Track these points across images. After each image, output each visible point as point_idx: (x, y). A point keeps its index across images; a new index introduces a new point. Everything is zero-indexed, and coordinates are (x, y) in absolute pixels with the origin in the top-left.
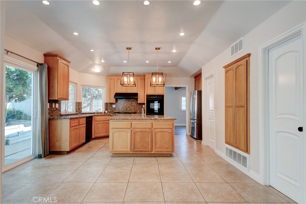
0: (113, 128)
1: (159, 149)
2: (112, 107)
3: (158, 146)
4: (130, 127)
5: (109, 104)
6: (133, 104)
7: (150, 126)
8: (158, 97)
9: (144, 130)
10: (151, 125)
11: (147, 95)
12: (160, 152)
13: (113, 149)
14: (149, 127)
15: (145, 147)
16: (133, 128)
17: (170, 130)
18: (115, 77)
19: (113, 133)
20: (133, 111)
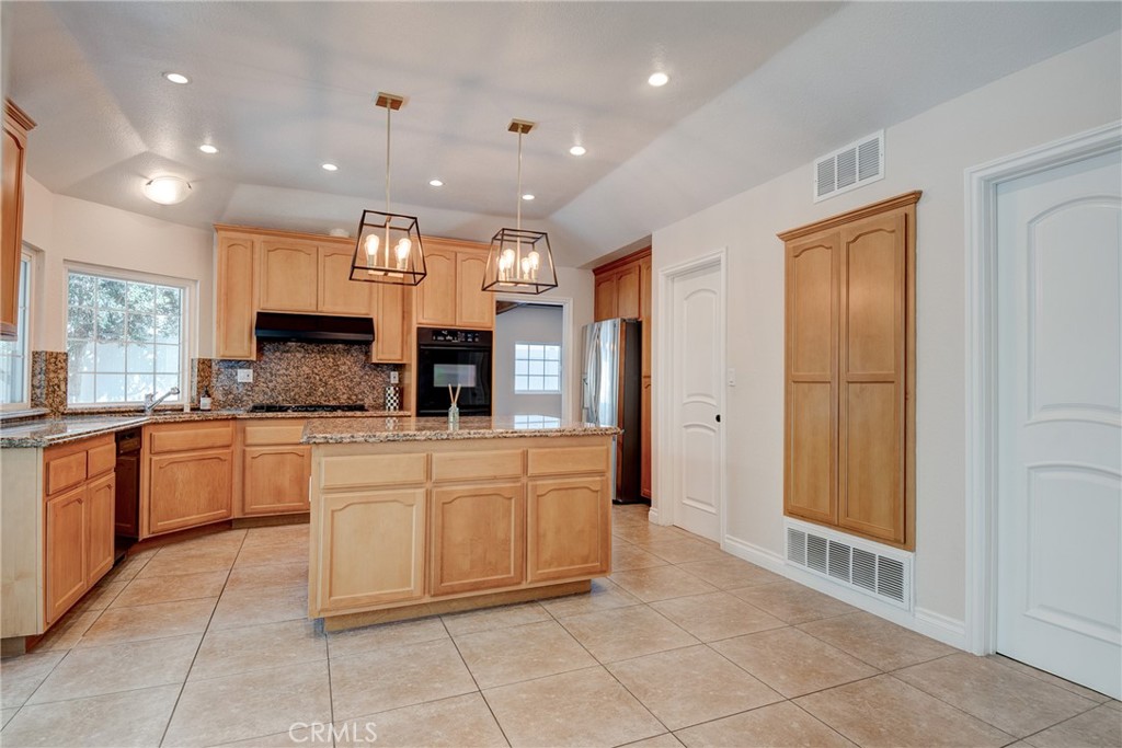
0: (330, 490)
1: (550, 565)
2: (232, 378)
3: (546, 555)
4: (421, 477)
5: (215, 367)
6: (342, 368)
7: (514, 468)
8: (466, 338)
9: (488, 487)
10: (519, 463)
11: (419, 329)
12: (554, 579)
13: (330, 595)
14: (510, 472)
15: (490, 563)
16: (438, 483)
17: (598, 478)
18: (255, 237)
19: (333, 511)
20: (343, 400)
